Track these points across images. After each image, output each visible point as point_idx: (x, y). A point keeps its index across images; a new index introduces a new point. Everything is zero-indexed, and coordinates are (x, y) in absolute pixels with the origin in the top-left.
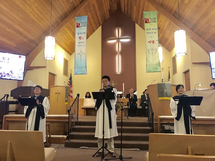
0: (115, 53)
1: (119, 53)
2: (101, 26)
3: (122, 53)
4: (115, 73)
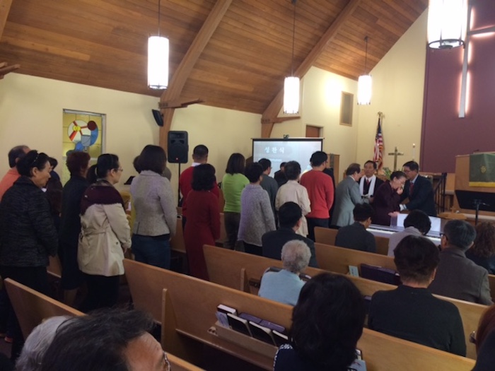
0: (457, 69)
1: (464, 68)
4: (455, 116)
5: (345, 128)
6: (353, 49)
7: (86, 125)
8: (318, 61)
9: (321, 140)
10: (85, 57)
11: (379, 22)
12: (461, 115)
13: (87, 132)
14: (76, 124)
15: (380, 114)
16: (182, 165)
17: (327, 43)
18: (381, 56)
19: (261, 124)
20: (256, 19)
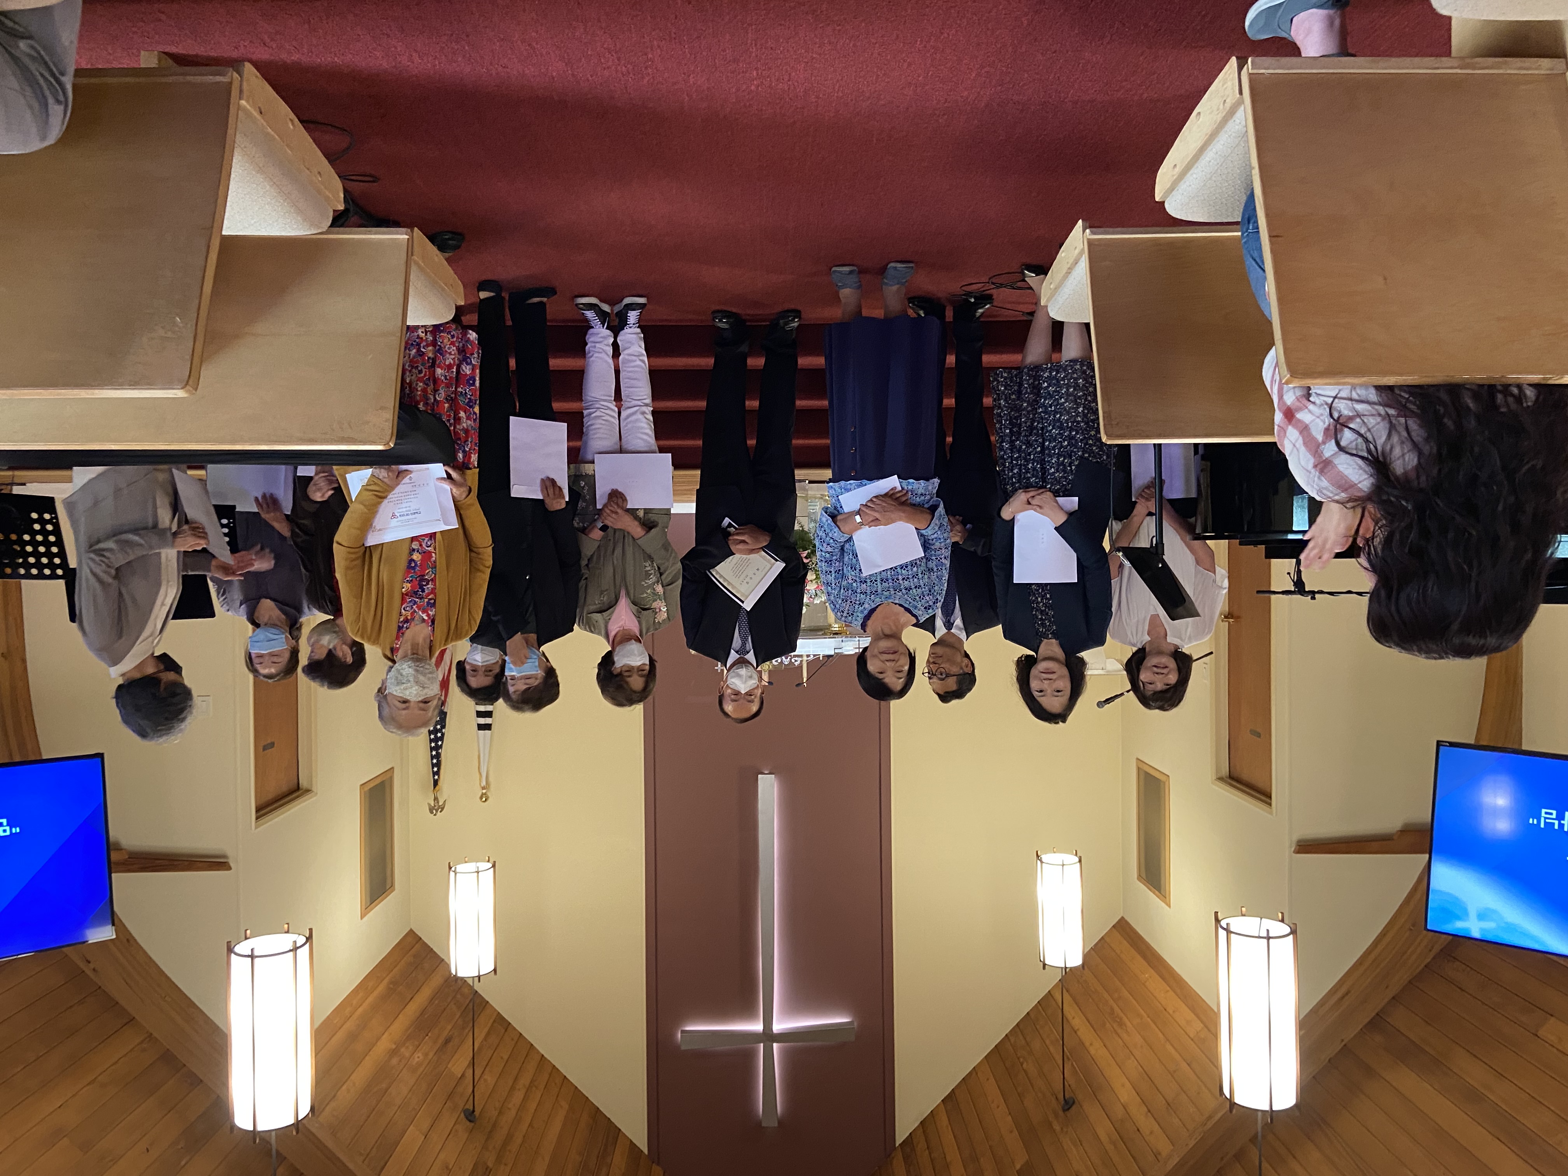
2: (901, 1135)
11: (1019, 1155)
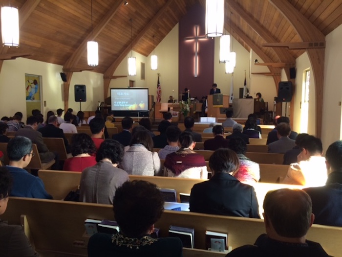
0: (193, 54)
1: (196, 54)
2: (178, 23)
3: (200, 54)
4: (193, 76)
5: (142, 81)
6: (147, 41)
7: (33, 82)
8: (134, 48)
9: (148, 89)
10: (39, 45)
11: (160, 29)
12: (196, 76)
13: (33, 86)
14: (29, 82)
15: (158, 74)
16: (82, 103)
17: (140, 39)
18: (157, 44)
19: (103, 80)
20: (114, 27)
